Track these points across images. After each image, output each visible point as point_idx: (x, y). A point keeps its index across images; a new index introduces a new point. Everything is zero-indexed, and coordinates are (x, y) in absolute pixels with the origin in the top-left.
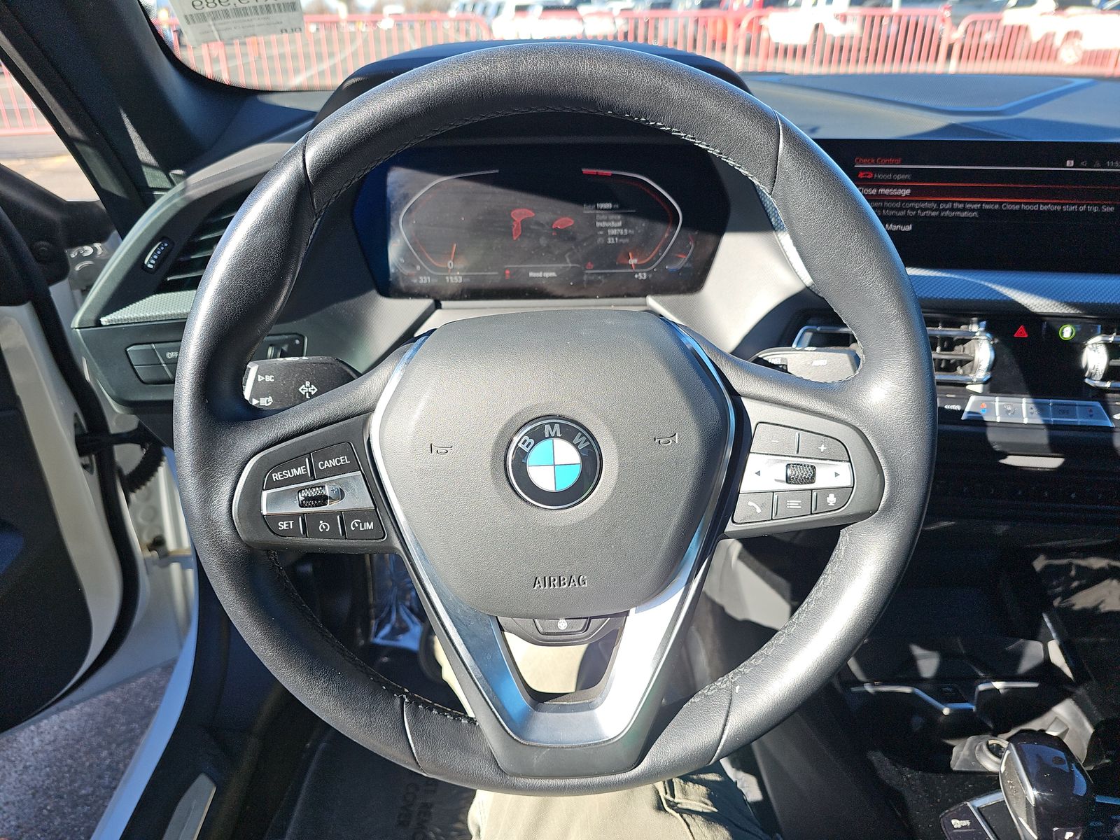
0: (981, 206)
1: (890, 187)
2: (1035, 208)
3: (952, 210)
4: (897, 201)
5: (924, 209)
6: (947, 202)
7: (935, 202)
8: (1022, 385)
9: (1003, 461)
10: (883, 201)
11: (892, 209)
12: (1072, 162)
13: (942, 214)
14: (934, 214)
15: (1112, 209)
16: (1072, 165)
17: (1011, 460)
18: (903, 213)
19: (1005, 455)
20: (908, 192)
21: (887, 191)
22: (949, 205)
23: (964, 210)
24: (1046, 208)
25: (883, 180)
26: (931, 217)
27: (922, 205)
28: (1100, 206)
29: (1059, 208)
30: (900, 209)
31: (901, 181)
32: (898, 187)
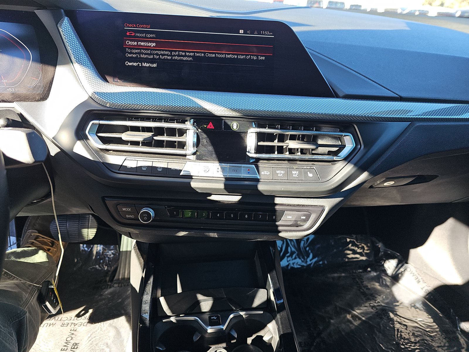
0: (194, 54)
1: (144, 41)
2: (223, 56)
3: (178, 56)
4: (148, 50)
5: (163, 55)
6: (175, 51)
7: (169, 51)
8: (214, 156)
9: (209, 198)
10: (141, 49)
11: (146, 54)
12: (243, 31)
13: (173, 58)
14: (169, 58)
15: (264, 58)
16: (243, 33)
17: (213, 198)
18: (152, 57)
19: (210, 195)
20: (154, 44)
21: (142, 44)
22: (177, 53)
23: (185, 56)
24: (229, 56)
25: (141, 37)
26: (167, 59)
27: (162, 52)
28: (257, 56)
29: (236, 57)
30: (151, 54)
31: (150, 38)
32: (149, 42)
